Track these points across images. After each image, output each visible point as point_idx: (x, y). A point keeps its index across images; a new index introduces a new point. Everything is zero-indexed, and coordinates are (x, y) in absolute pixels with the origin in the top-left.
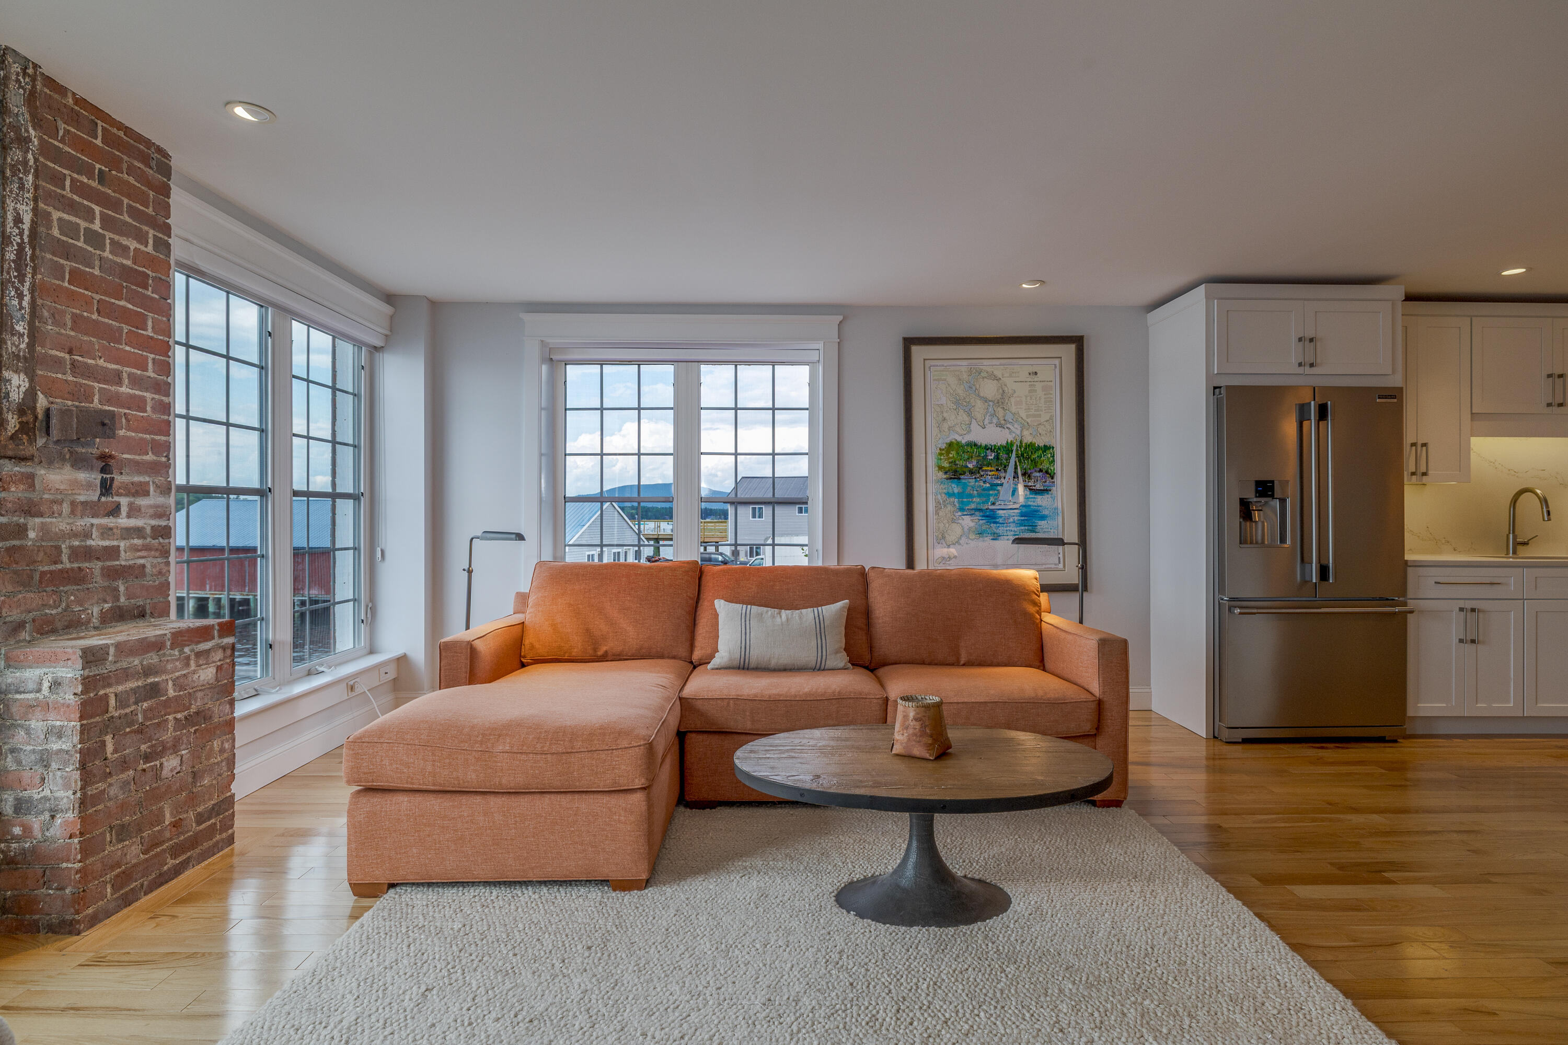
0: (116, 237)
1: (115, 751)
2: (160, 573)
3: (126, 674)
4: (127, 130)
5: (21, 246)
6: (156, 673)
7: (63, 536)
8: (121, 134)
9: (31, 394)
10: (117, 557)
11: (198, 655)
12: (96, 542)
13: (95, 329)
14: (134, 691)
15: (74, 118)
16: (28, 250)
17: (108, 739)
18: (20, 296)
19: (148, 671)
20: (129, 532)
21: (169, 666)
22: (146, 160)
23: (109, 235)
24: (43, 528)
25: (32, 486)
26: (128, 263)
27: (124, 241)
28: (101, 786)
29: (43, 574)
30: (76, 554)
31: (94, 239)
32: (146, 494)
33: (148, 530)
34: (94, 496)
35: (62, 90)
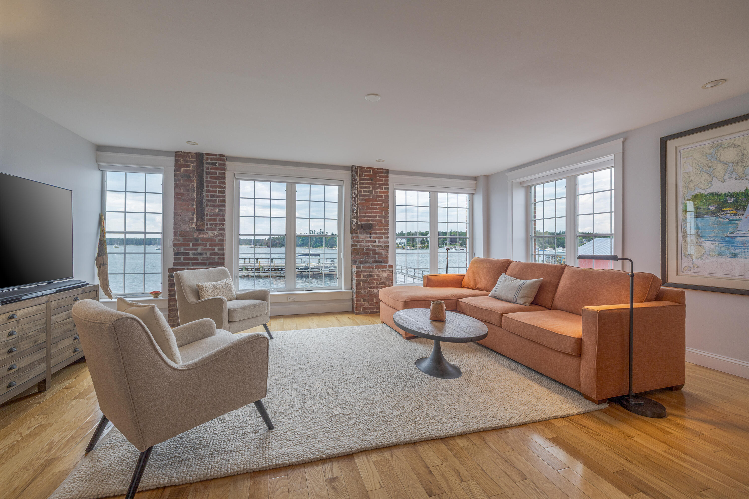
0: (375, 190)
1: (363, 285)
2: (386, 254)
3: (365, 272)
4: (378, 169)
5: (355, 198)
6: (372, 273)
7: (364, 246)
8: (377, 170)
9: (357, 222)
10: (376, 251)
11: (382, 271)
12: (371, 248)
13: (371, 208)
14: (367, 275)
15: (366, 171)
16: (356, 198)
17: (361, 283)
18: (355, 206)
19: (370, 272)
20: (378, 246)
21: (375, 272)
22: (382, 173)
23: (373, 190)
24: (361, 246)
25: (358, 238)
26: (378, 194)
27: (377, 190)
28: (360, 290)
29: (360, 253)
30: (367, 250)
31: (371, 192)
32: (382, 239)
33: (383, 246)
34: (369, 239)
35: (364, 167)
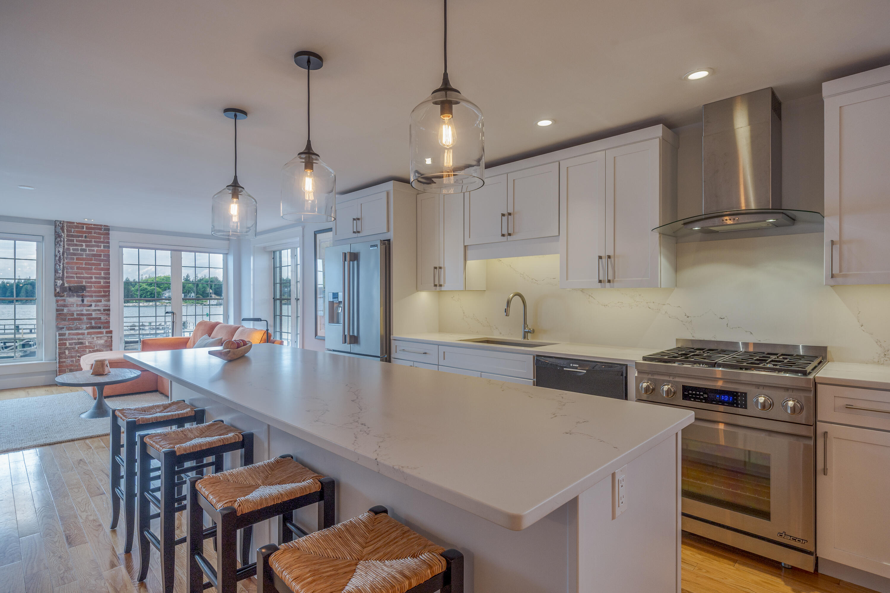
0: (90, 248)
1: (69, 354)
2: (106, 319)
3: (72, 339)
4: (94, 225)
5: (60, 257)
6: (82, 340)
7: (75, 311)
8: (93, 226)
9: (63, 284)
10: (92, 315)
11: (97, 337)
12: (85, 312)
13: (84, 269)
14: (74, 343)
15: (77, 227)
16: (62, 257)
17: (67, 351)
18: (60, 266)
19: (79, 339)
20: (95, 310)
21: (87, 339)
22: (100, 229)
23: (87, 248)
24: (69, 310)
25: (65, 301)
26: (95, 253)
27: (93, 248)
28: (64, 360)
29: (69, 319)
30: (78, 315)
31: (84, 250)
32: (101, 302)
33: (102, 310)
34: (81, 303)
35: (74, 223)
